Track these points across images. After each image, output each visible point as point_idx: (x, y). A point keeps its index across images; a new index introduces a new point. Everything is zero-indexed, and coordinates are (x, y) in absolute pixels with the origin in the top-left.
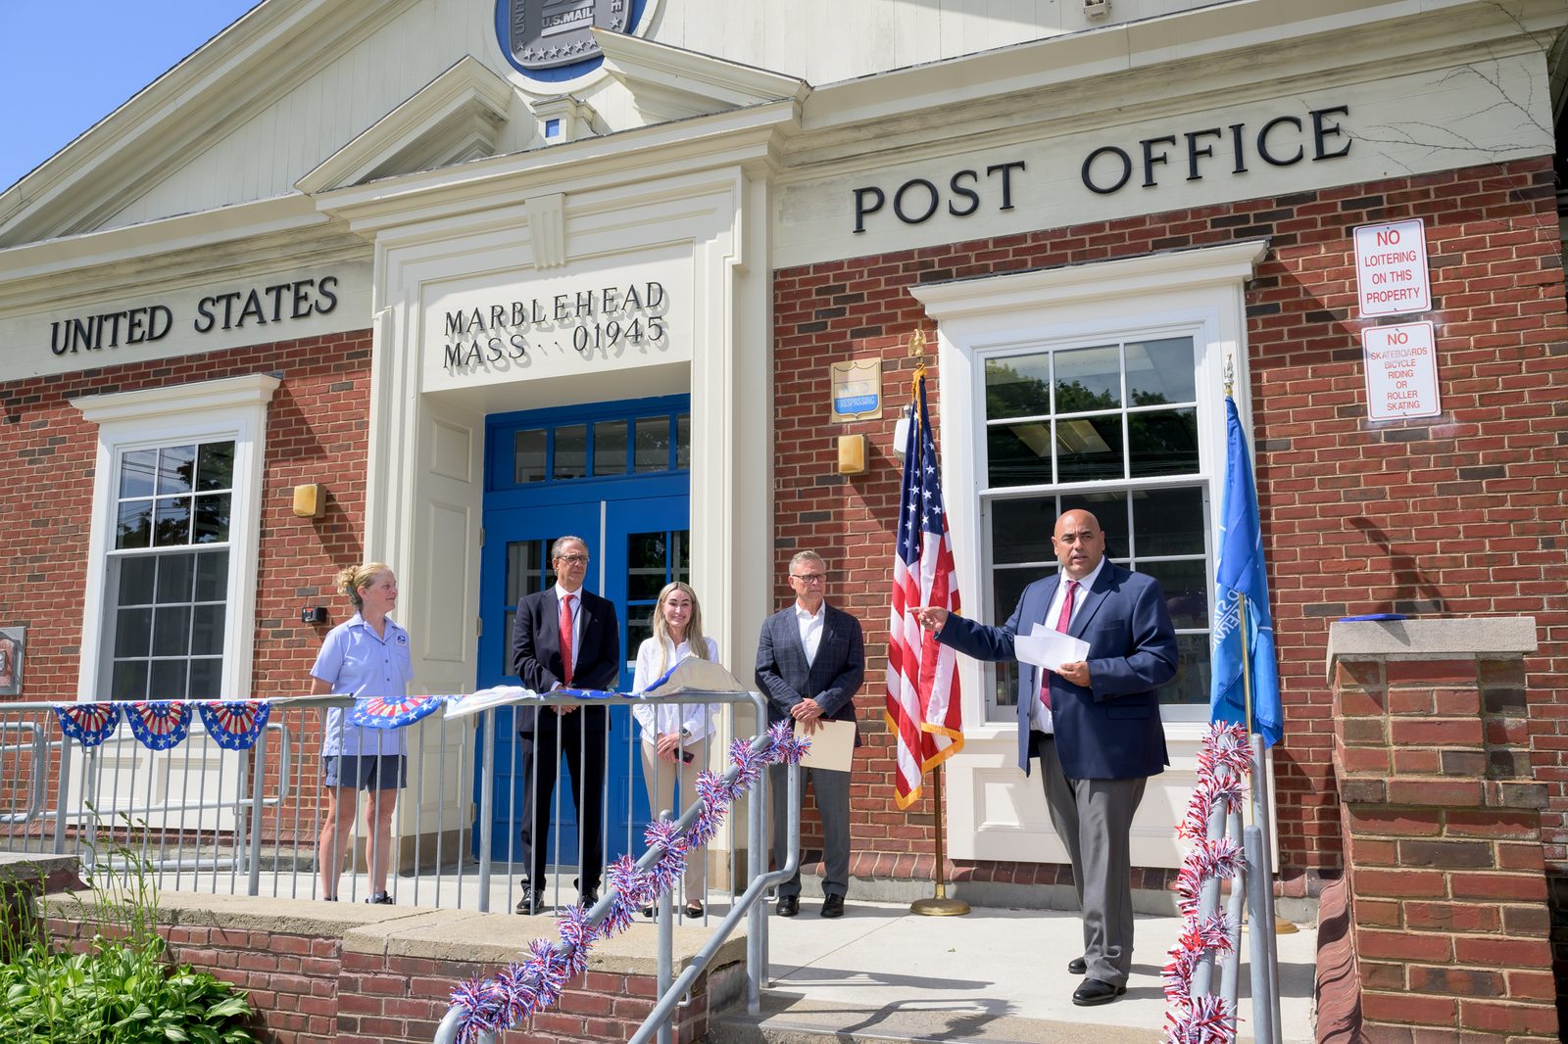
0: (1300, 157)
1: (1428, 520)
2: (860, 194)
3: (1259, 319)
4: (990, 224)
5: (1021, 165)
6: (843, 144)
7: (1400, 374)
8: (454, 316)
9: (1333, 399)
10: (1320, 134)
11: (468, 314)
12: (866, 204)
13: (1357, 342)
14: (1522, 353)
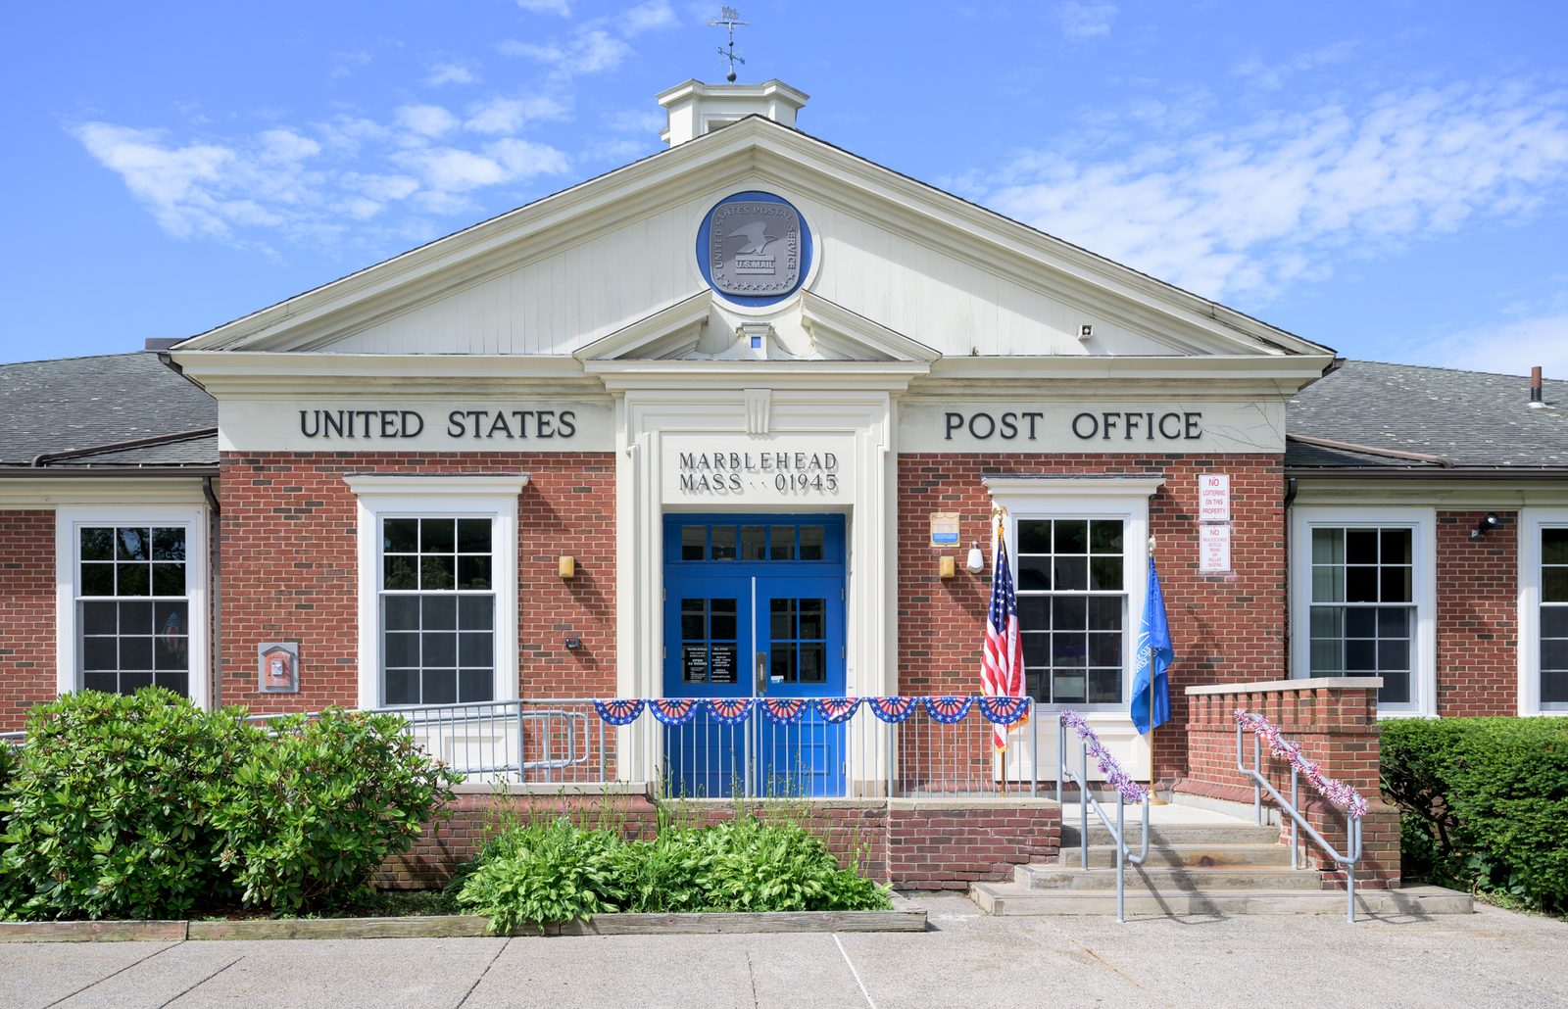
0: (1178, 436)
1: (1222, 619)
2: (949, 416)
3: (1155, 515)
4: (1022, 445)
5: (1041, 415)
6: (944, 386)
7: (1215, 550)
8: (687, 456)
9: (1185, 559)
10: (1188, 425)
11: (698, 458)
12: (953, 423)
13: (1198, 532)
14: (1265, 545)
